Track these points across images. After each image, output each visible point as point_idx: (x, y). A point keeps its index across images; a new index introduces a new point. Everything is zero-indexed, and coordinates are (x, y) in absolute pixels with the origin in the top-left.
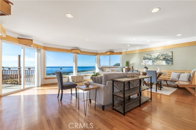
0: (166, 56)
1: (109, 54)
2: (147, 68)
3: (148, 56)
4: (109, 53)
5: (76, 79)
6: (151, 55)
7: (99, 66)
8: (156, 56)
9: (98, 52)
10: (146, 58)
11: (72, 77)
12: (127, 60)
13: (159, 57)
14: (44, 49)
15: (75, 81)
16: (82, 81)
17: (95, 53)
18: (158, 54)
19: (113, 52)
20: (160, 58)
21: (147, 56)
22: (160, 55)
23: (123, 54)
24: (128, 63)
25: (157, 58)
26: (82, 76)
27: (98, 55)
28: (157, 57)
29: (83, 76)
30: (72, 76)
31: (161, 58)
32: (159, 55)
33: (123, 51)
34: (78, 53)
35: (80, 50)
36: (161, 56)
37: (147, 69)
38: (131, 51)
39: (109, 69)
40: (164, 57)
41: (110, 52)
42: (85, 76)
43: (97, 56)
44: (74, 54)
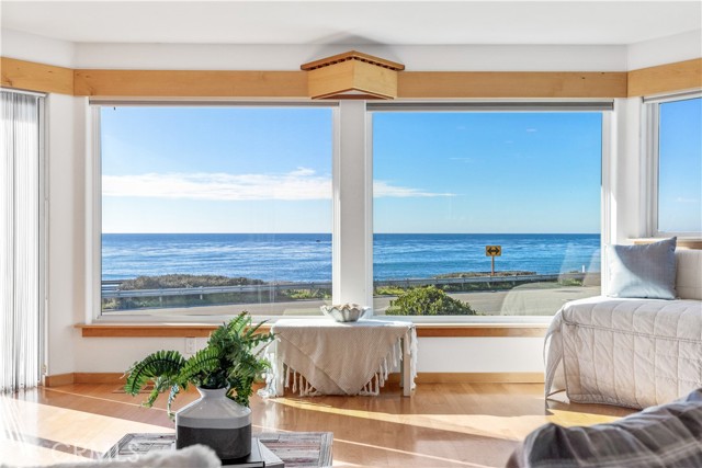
11: (285, 339)
14: (77, 92)
17: (582, 76)
26: (388, 330)
27: (625, 94)
29: (403, 330)
34: (374, 101)
35: (397, 68)
42: (423, 332)
43: (613, 116)
44: (337, 111)
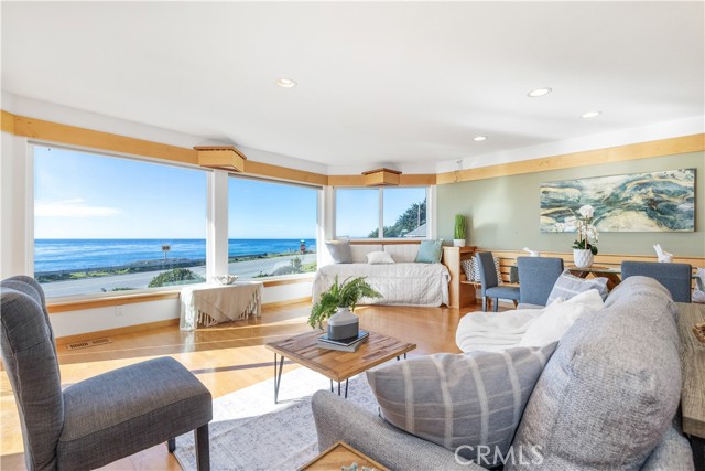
0: (662, 192)
1: (382, 181)
2: (589, 246)
3: (567, 189)
4: (380, 178)
5: (217, 305)
6: (580, 189)
7: (331, 237)
8: (608, 191)
9: (330, 173)
10: (555, 201)
11: (199, 297)
12: (462, 211)
13: (624, 196)
14: (18, 132)
15: (216, 316)
16: (251, 315)
17: (313, 175)
18: (621, 180)
19: (398, 173)
20: (630, 198)
21: (561, 190)
22: (630, 186)
23: (438, 183)
24: (465, 226)
25: (612, 202)
26: (252, 286)
27: (327, 184)
28: (613, 194)
29: (259, 285)
30: (195, 293)
31: (637, 200)
32: (623, 187)
33: (441, 169)
34: (233, 172)
35: (244, 157)
36: (635, 189)
37: (595, 252)
38: (483, 170)
39: (381, 253)
40: (651, 195)
41: (385, 170)
42: (266, 285)
43: (322, 192)
44: (213, 174)
